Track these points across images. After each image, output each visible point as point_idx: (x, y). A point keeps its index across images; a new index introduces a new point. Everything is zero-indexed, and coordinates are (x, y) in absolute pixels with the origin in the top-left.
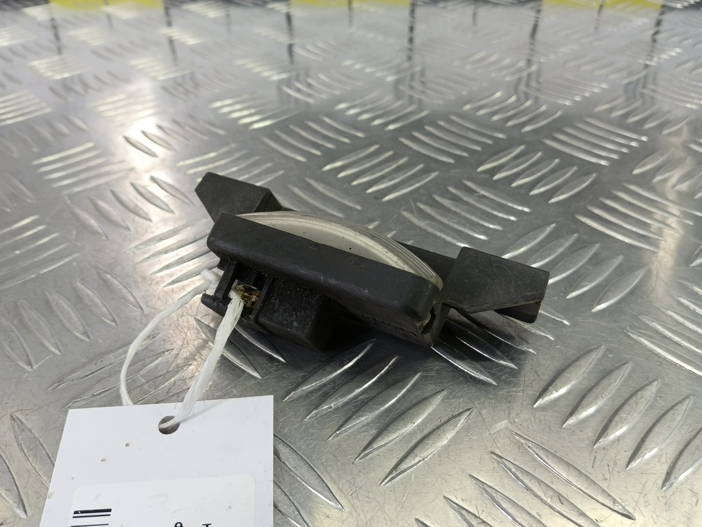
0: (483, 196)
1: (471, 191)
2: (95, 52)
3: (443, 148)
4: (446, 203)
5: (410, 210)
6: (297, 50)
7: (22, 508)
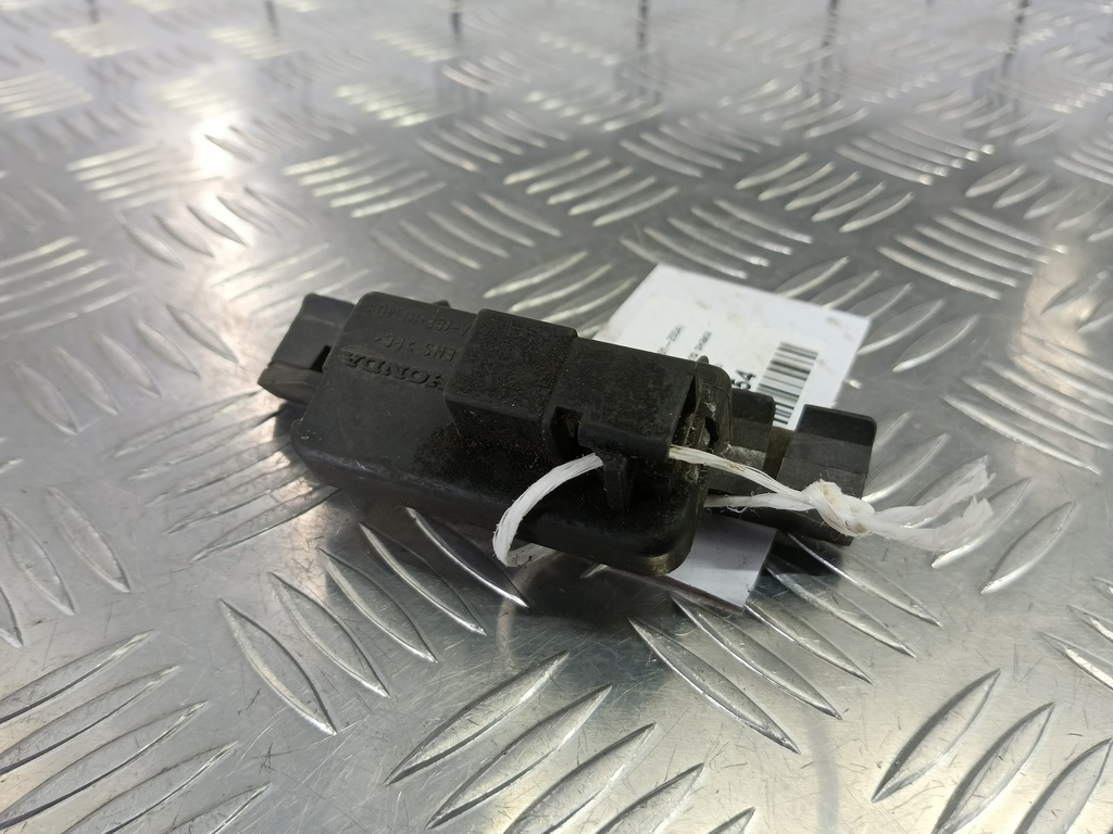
0: (743, 222)
1: (724, 214)
2: (157, 20)
3: (685, 156)
4: (688, 229)
5: (635, 239)
6: (468, 22)
7: (67, 603)
